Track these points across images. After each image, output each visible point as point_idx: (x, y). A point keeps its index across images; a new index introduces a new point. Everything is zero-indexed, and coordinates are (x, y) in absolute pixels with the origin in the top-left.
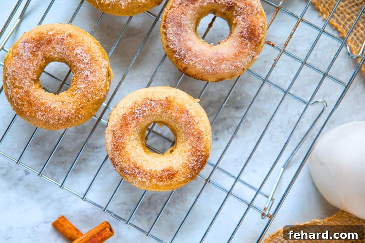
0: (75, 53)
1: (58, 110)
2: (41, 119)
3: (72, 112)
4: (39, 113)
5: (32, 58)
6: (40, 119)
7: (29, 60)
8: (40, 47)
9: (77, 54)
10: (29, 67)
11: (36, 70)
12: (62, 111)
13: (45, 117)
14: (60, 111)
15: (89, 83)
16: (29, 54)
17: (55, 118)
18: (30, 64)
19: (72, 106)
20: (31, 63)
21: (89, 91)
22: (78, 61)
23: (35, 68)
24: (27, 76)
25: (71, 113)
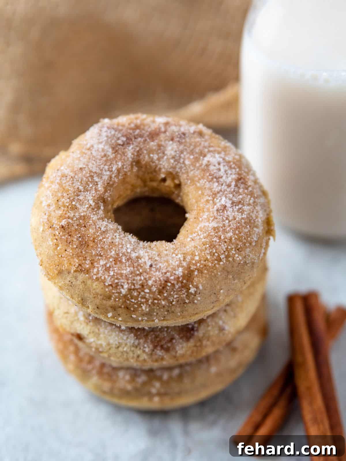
0: (205, 162)
1: (145, 263)
2: (103, 278)
3: (177, 273)
4: (102, 263)
5: (112, 156)
6: (101, 277)
7: (104, 159)
8: (133, 140)
9: (210, 165)
10: (102, 170)
11: (114, 182)
12: (154, 266)
13: (112, 273)
14: (151, 266)
15: (227, 221)
16: (106, 148)
17: (136, 278)
18: (105, 165)
19: (180, 261)
20: (108, 164)
21: (222, 238)
22: (210, 177)
23: (113, 176)
24: (92, 187)
25: (175, 274)
